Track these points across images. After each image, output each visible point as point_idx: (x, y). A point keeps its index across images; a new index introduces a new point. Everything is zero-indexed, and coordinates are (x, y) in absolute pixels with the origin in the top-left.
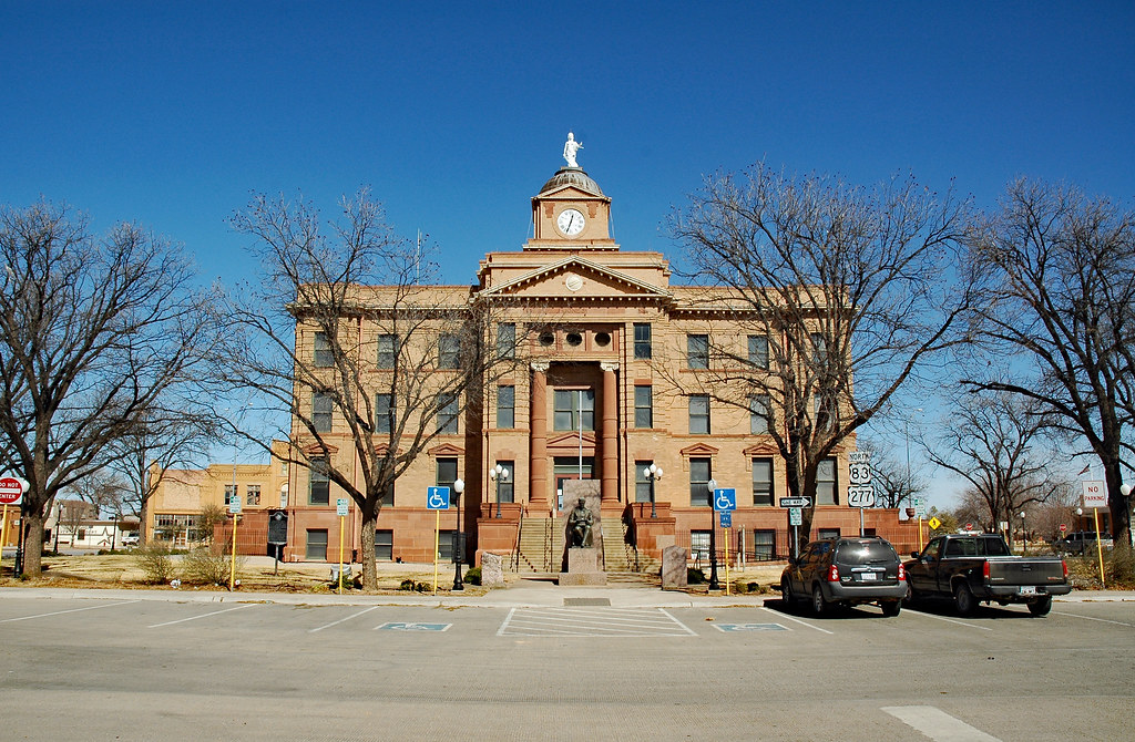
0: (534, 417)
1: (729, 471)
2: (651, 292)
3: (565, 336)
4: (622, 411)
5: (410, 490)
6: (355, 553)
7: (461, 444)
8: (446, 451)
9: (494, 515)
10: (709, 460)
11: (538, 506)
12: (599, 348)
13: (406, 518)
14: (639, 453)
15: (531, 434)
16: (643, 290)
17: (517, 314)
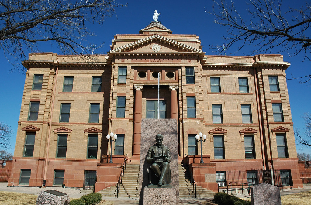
0: (136, 113)
1: (233, 141)
2: (194, 52)
3: (151, 73)
4: (181, 109)
5: (74, 150)
6: (45, 181)
7: (100, 127)
8: (93, 131)
9: (109, 161)
10: (223, 136)
11: (137, 158)
12: (168, 79)
13: (71, 164)
14: (190, 130)
15: (134, 121)
16: (190, 51)
17: (128, 62)
